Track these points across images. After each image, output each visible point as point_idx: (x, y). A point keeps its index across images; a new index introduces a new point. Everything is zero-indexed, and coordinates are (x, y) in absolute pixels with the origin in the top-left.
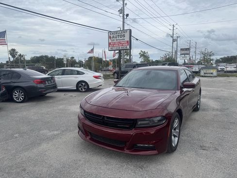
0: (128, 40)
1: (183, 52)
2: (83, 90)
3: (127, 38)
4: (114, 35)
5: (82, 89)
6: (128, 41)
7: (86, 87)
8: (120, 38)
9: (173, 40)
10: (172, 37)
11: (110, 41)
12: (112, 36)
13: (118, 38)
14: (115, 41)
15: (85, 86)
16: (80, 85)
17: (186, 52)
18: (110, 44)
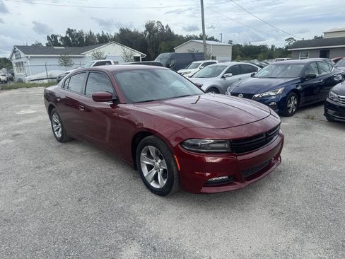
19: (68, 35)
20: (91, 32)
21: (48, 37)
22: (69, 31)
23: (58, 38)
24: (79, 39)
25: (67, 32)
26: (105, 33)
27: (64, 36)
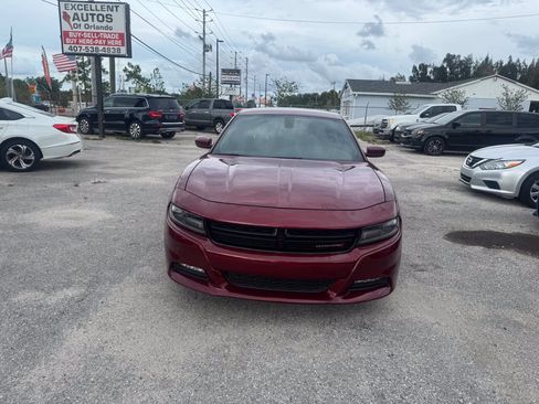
0: (123, 31)
1: (227, 78)
2: (24, 166)
3: (119, 27)
4: (79, 13)
5: (17, 163)
6: (121, 35)
7: (32, 157)
8: (97, 23)
9: (205, 46)
10: (203, 39)
11: (66, 27)
12: (71, 13)
13: (90, 23)
14: (83, 29)
15: (28, 152)
16: (11, 150)
17: (234, 78)
18: (64, 35)
19: (445, 65)
20: (487, 59)
21: (415, 68)
22: (449, 59)
23: (429, 69)
24: (462, 70)
25: (445, 60)
26: (514, 60)
27: (439, 66)
